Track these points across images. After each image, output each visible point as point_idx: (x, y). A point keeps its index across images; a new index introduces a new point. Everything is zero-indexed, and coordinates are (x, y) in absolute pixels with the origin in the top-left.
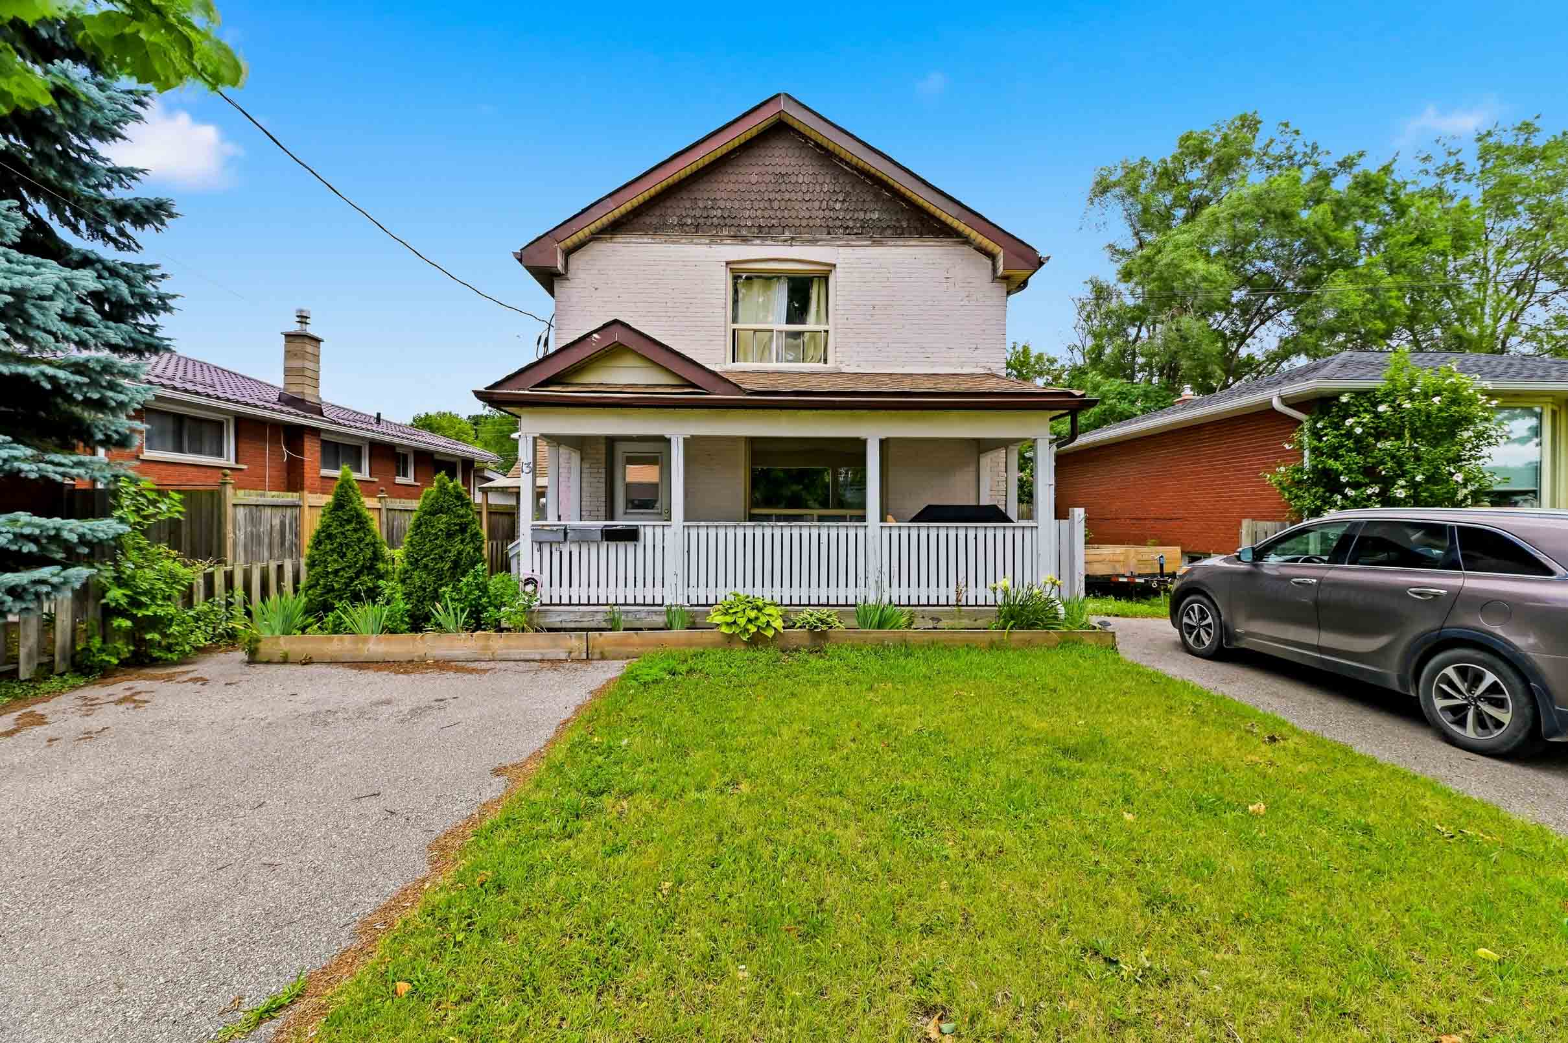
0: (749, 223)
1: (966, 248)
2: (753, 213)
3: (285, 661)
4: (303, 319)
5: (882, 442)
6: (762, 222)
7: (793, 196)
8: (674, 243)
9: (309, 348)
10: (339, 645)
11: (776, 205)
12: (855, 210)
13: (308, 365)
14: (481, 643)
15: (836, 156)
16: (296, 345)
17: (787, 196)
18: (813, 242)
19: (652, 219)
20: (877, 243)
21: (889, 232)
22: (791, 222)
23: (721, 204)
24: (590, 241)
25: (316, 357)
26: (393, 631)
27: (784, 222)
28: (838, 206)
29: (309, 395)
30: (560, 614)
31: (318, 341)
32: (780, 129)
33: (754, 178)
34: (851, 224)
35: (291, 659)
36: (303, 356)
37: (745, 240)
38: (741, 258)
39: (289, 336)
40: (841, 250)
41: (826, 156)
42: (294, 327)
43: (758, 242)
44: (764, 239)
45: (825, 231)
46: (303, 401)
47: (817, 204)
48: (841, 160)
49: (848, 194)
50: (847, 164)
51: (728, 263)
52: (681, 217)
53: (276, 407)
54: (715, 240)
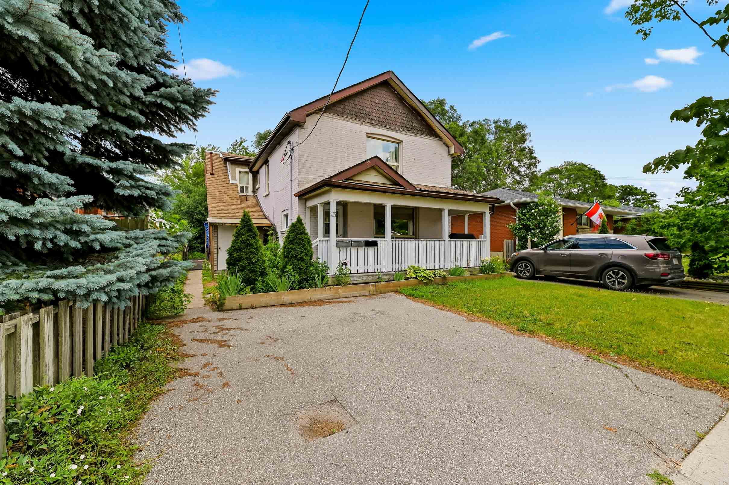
0: (375, 119)
1: (440, 142)
2: (376, 115)
3: (240, 308)
5: (449, 210)
6: (379, 119)
7: (390, 111)
8: (348, 121)
10: (268, 298)
11: (384, 113)
12: (409, 121)
15: (404, 99)
17: (388, 111)
18: (396, 131)
19: (340, 109)
20: (416, 135)
21: (420, 132)
22: (389, 121)
23: (365, 109)
24: (314, 113)
26: (293, 289)
27: (387, 121)
32: (385, 84)
34: (408, 126)
35: (243, 307)
37: (373, 125)
38: (372, 132)
40: (405, 136)
41: (401, 98)
43: (378, 127)
44: (380, 126)
45: (400, 127)
47: (397, 116)
48: (406, 101)
49: (407, 115)
50: (408, 103)
51: (367, 133)
52: (351, 111)
54: (363, 123)
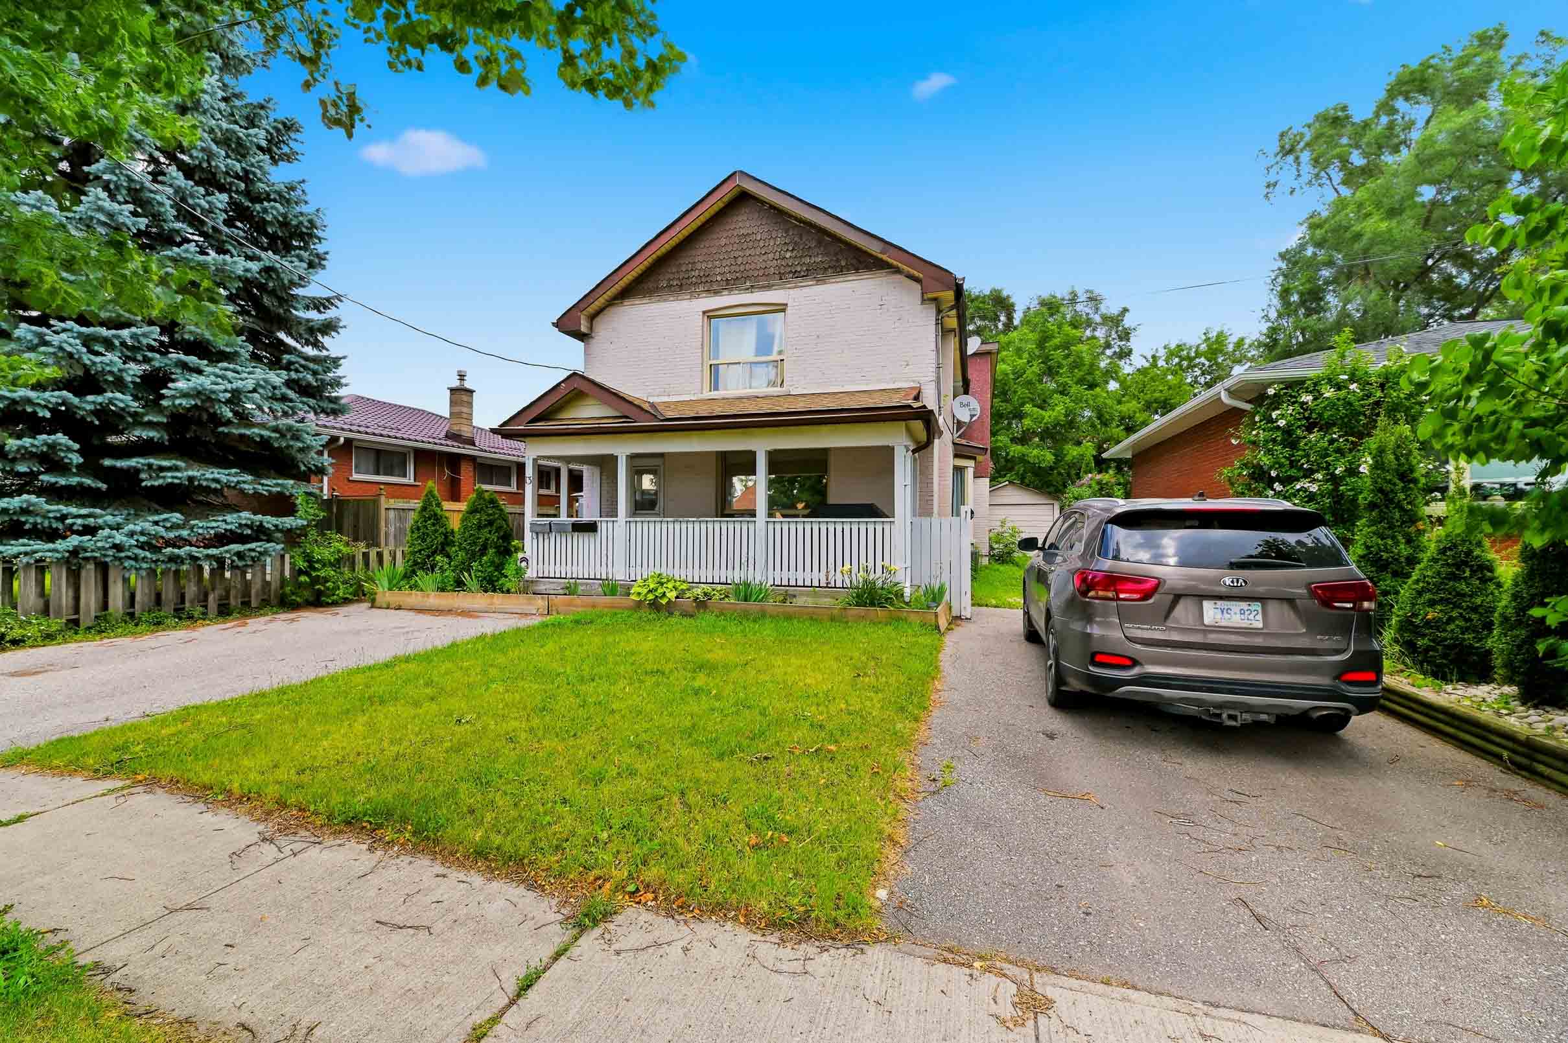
0: (719, 279)
1: (898, 276)
2: (722, 270)
3: (386, 607)
4: (462, 377)
5: (770, 453)
6: (729, 276)
7: (752, 252)
8: (665, 301)
9: (465, 398)
10: (415, 598)
11: (740, 261)
12: (801, 257)
13: (465, 410)
14: (489, 601)
15: (785, 214)
16: (457, 396)
17: (748, 253)
18: (769, 287)
19: (649, 284)
20: (819, 282)
21: (830, 271)
22: (750, 273)
24: (607, 306)
25: (470, 404)
26: (443, 590)
27: (746, 274)
28: (788, 255)
29: (466, 432)
30: (545, 583)
31: (471, 392)
32: (743, 198)
33: (723, 241)
34: (798, 268)
35: (389, 606)
36: (462, 403)
37: (717, 293)
38: (715, 307)
39: (452, 390)
40: (791, 291)
41: (778, 213)
42: (456, 383)
43: (726, 292)
44: (730, 290)
45: (777, 277)
46: (460, 436)
47: (771, 256)
49: (796, 244)
50: (795, 218)
51: (704, 312)
52: (669, 280)
53: (443, 442)
54: (694, 295)
